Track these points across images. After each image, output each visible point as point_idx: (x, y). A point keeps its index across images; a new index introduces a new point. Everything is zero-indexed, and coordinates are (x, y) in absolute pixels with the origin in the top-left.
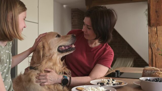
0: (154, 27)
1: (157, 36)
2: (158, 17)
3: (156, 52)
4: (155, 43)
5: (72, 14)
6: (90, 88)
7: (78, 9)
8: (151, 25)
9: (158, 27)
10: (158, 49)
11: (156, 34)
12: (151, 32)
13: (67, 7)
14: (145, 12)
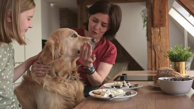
0: (157, 28)
1: (160, 37)
2: (161, 17)
3: (159, 54)
4: (158, 44)
5: (60, 14)
6: (109, 91)
7: (67, 9)
8: (154, 26)
9: (162, 28)
10: (161, 51)
11: (159, 35)
12: (154, 34)
13: (54, 6)
14: (141, 13)
